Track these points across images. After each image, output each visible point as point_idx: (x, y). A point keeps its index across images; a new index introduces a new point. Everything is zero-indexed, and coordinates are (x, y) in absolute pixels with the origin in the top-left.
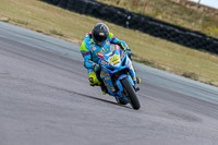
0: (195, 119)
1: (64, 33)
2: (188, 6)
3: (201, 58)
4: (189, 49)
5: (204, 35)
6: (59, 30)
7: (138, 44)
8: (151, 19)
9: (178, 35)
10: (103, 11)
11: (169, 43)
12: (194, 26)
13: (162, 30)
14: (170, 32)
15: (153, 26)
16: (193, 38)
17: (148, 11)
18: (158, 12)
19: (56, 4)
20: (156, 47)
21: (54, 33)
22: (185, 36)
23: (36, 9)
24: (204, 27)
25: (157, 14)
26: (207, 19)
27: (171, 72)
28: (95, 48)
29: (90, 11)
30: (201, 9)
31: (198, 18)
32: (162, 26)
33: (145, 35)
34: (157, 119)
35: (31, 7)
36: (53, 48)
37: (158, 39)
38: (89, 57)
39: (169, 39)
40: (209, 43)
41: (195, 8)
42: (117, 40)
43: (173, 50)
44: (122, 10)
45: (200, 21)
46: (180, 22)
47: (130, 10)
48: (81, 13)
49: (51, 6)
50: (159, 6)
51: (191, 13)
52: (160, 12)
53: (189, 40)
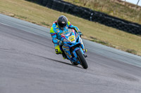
1: (50, 24)
2: (130, 7)
3: (138, 40)
4: (130, 34)
5: (140, 26)
6: (46, 22)
7: (98, 31)
8: (106, 15)
9: (123, 25)
10: (75, 10)
11: (118, 30)
12: (134, 20)
13: (113, 22)
14: (118, 23)
16: (133, 27)
17: (104, 10)
18: (111, 11)
19: (45, 5)
20: (110, 33)
21: (44, 24)
23: (32, 8)
25: (110, 12)
27: (119, 49)
28: (59, 31)
29: (67, 10)
30: (139, 9)
31: (137, 15)
33: (102, 25)
34: (110, 79)
35: (29, 7)
39: (117, 28)
41: (135, 8)
42: (72, 26)
43: (120, 35)
44: (88, 9)
45: (138, 17)
46: (125, 17)
47: (92, 9)
48: (61, 11)
49: (42, 7)
50: (111, 7)
51: (132, 11)
52: (113, 11)
53: (131, 29)
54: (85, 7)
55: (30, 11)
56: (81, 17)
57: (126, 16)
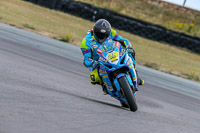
0: (157, 106)
1: (35, 26)
2: (149, 2)
3: (161, 49)
4: (150, 41)
5: (164, 29)
6: (30, 24)
8: (116, 14)
9: (140, 28)
10: (71, 6)
11: (132, 36)
12: (156, 20)
13: (125, 23)
14: (133, 25)
16: (154, 31)
17: (113, 6)
18: (122, 7)
21: (26, 26)
24: (164, 20)
25: (121, 9)
26: (167, 14)
29: (60, 6)
30: (161, 5)
31: (159, 13)
32: (125, 20)
36: (25, 40)
37: (122, 32)
39: (132, 32)
40: (169, 36)
41: (156, 4)
43: (136, 42)
44: (89, 6)
45: (161, 16)
46: (142, 16)
47: (96, 5)
48: (51, 8)
50: (123, 2)
51: (152, 8)
52: (125, 8)
53: (151, 33)
54: (86, 1)
56: (80, 16)
57: (144, 15)
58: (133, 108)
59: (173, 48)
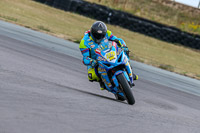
1: (50, 28)
2: (164, 4)
3: (176, 51)
4: (165, 43)
5: (179, 31)
6: (45, 26)
8: (130, 16)
9: (155, 30)
10: (86, 9)
11: (147, 37)
12: (170, 22)
13: (140, 25)
14: (147, 27)
15: (133, 22)
16: (169, 33)
17: (128, 8)
18: (137, 9)
21: (41, 28)
22: (161, 30)
23: (25, 6)
24: (179, 22)
25: (135, 11)
26: (181, 16)
27: (148, 64)
29: (74, 8)
30: (176, 7)
31: (174, 15)
33: (124, 30)
35: (20, 5)
36: (40, 42)
37: (137, 34)
38: (88, 54)
39: (146, 34)
40: (184, 37)
41: (171, 5)
42: (115, 37)
43: (151, 44)
44: (104, 8)
45: (176, 18)
46: (157, 18)
47: (111, 7)
48: (66, 10)
50: (137, 4)
51: (167, 10)
52: (139, 9)
53: (165, 35)
54: (101, 3)
55: (22, 9)
56: (95, 18)
57: (159, 17)
58: (131, 102)
59: (188, 50)
